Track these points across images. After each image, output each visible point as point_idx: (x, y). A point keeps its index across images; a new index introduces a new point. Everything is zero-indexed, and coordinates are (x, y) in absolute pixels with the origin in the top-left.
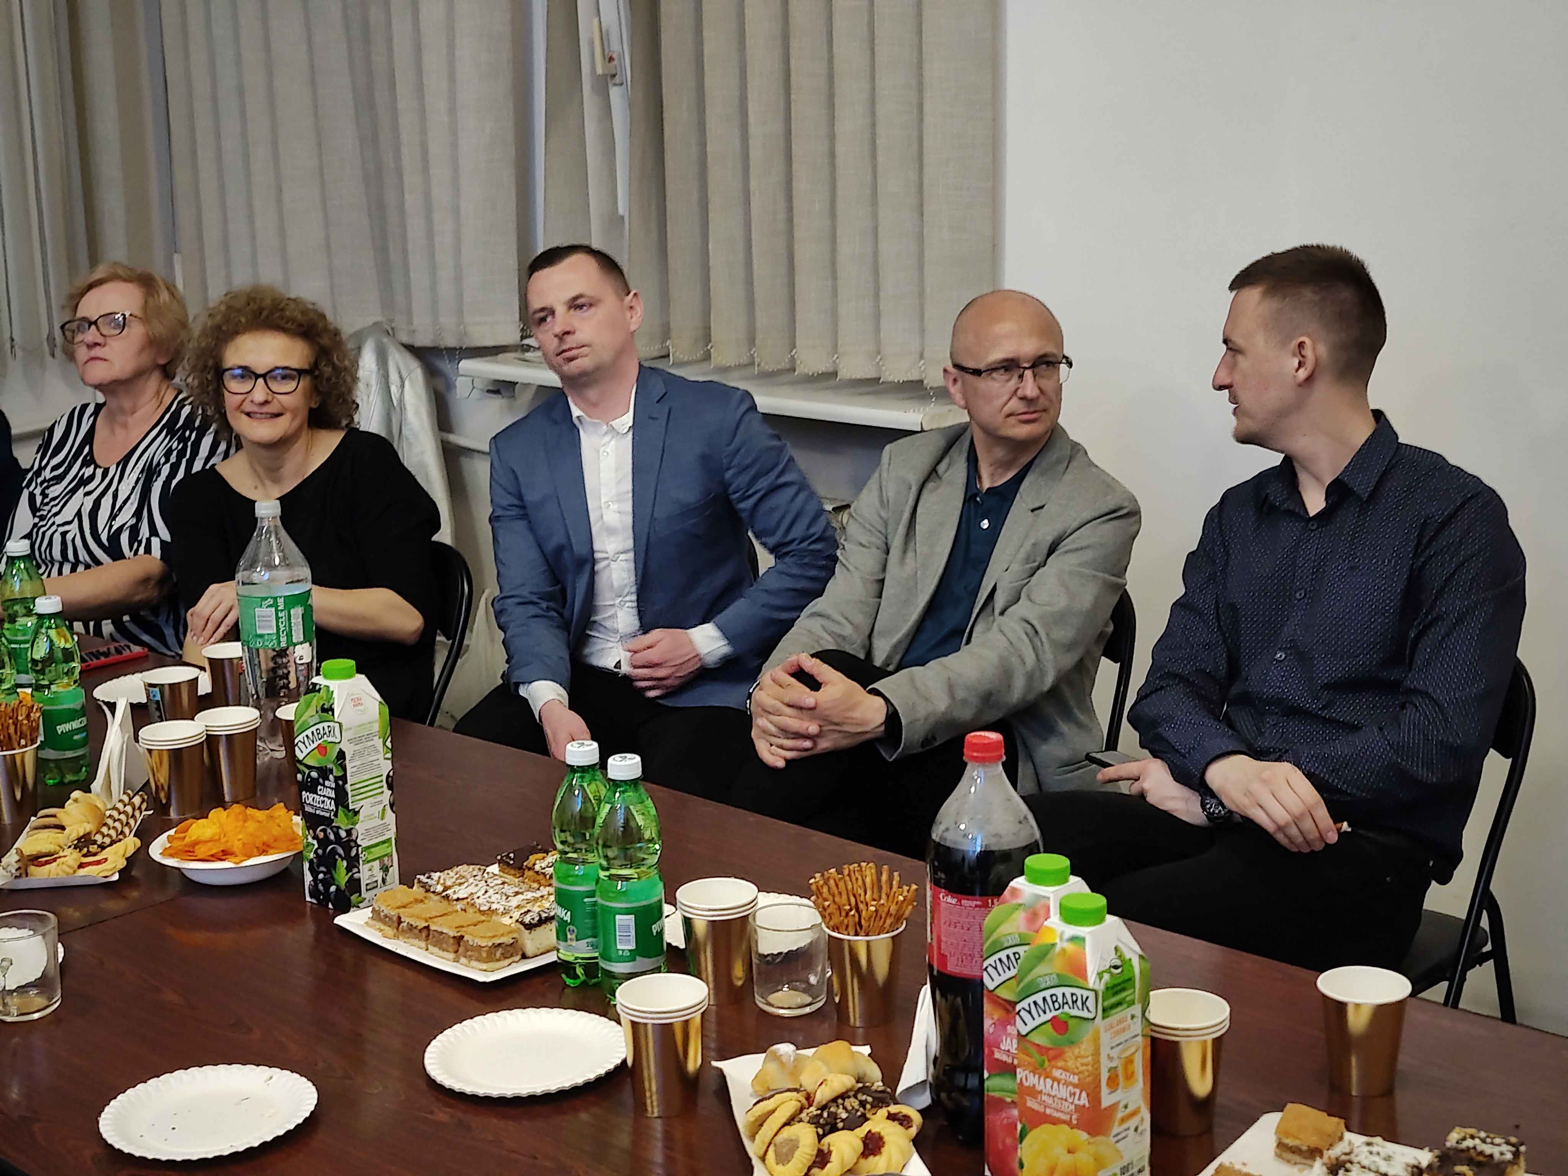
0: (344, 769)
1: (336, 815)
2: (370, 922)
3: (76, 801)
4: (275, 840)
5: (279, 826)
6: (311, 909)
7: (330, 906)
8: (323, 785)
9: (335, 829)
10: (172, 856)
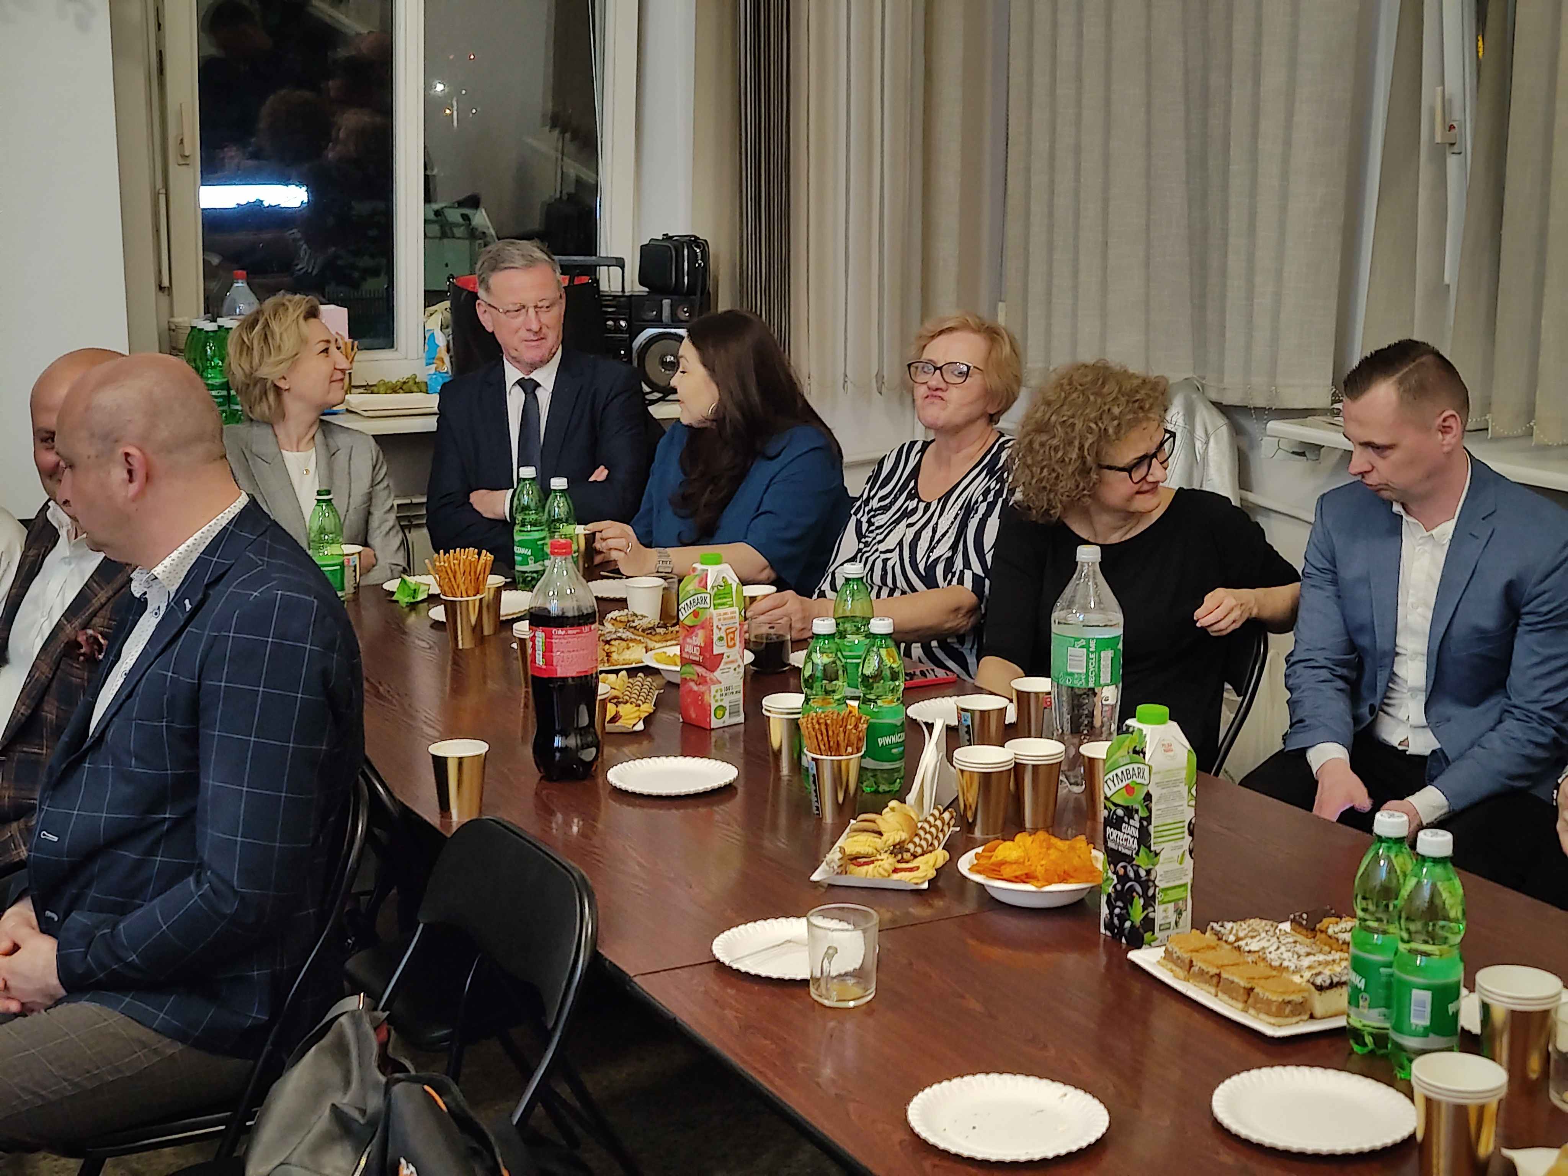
0: (1150, 811)
1: (1137, 854)
2: (1162, 961)
3: (893, 810)
4: (1075, 870)
5: (1079, 857)
6: (1105, 940)
7: (1124, 940)
8: (1128, 823)
9: (1135, 868)
10: (979, 872)
